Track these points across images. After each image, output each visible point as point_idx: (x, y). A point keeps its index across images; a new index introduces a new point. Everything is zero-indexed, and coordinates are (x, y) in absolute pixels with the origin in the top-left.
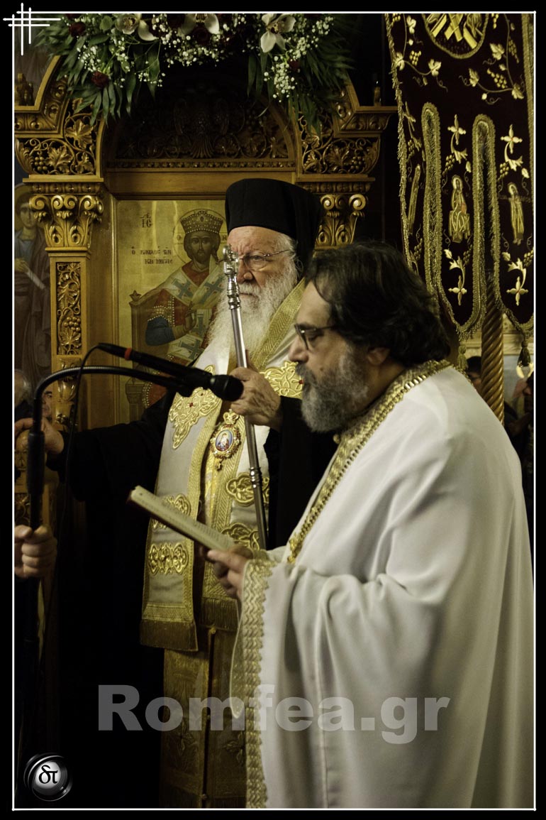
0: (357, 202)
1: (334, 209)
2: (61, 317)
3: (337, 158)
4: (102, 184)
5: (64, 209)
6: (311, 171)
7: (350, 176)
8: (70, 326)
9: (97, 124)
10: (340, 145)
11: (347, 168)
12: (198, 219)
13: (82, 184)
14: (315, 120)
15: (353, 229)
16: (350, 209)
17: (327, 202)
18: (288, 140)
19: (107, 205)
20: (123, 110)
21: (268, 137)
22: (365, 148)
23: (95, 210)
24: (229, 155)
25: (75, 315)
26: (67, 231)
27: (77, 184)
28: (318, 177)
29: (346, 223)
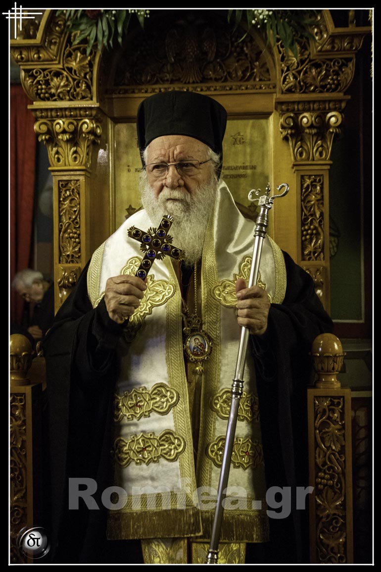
0: (333, 118)
1: (311, 127)
2: (63, 230)
3: (314, 78)
4: (98, 108)
5: (64, 132)
6: (289, 91)
7: (326, 95)
8: (71, 238)
9: (93, 53)
10: (317, 66)
11: (324, 87)
13: (80, 109)
14: (292, 44)
15: (330, 145)
16: (327, 125)
17: (305, 120)
18: (270, 65)
19: (105, 129)
20: (115, 41)
21: (252, 63)
22: (340, 68)
23: (92, 132)
24: (216, 80)
25: (75, 228)
26: (68, 152)
27: (75, 109)
28: (296, 97)
29: (323, 138)
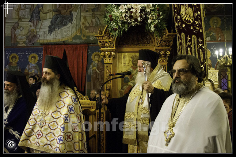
0: (168, 53)
1: (163, 54)
2: (107, 77)
3: (164, 44)
4: (115, 50)
5: (108, 55)
6: (158, 47)
7: (167, 48)
9: (115, 38)
10: (165, 41)
11: (166, 46)
12: (135, 57)
13: (111, 50)
14: (159, 36)
15: (167, 58)
16: (167, 54)
17: (162, 53)
18: (153, 41)
19: (116, 54)
20: (120, 35)
21: (149, 40)
22: (170, 42)
23: (114, 55)
24: (141, 44)
26: (108, 59)
27: (110, 50)
28: (160, 48)
29: (166, 57)
